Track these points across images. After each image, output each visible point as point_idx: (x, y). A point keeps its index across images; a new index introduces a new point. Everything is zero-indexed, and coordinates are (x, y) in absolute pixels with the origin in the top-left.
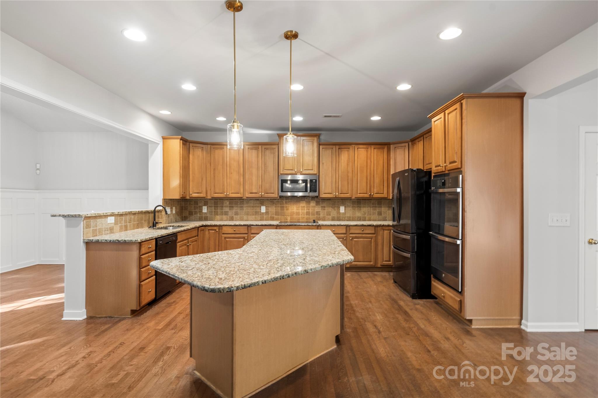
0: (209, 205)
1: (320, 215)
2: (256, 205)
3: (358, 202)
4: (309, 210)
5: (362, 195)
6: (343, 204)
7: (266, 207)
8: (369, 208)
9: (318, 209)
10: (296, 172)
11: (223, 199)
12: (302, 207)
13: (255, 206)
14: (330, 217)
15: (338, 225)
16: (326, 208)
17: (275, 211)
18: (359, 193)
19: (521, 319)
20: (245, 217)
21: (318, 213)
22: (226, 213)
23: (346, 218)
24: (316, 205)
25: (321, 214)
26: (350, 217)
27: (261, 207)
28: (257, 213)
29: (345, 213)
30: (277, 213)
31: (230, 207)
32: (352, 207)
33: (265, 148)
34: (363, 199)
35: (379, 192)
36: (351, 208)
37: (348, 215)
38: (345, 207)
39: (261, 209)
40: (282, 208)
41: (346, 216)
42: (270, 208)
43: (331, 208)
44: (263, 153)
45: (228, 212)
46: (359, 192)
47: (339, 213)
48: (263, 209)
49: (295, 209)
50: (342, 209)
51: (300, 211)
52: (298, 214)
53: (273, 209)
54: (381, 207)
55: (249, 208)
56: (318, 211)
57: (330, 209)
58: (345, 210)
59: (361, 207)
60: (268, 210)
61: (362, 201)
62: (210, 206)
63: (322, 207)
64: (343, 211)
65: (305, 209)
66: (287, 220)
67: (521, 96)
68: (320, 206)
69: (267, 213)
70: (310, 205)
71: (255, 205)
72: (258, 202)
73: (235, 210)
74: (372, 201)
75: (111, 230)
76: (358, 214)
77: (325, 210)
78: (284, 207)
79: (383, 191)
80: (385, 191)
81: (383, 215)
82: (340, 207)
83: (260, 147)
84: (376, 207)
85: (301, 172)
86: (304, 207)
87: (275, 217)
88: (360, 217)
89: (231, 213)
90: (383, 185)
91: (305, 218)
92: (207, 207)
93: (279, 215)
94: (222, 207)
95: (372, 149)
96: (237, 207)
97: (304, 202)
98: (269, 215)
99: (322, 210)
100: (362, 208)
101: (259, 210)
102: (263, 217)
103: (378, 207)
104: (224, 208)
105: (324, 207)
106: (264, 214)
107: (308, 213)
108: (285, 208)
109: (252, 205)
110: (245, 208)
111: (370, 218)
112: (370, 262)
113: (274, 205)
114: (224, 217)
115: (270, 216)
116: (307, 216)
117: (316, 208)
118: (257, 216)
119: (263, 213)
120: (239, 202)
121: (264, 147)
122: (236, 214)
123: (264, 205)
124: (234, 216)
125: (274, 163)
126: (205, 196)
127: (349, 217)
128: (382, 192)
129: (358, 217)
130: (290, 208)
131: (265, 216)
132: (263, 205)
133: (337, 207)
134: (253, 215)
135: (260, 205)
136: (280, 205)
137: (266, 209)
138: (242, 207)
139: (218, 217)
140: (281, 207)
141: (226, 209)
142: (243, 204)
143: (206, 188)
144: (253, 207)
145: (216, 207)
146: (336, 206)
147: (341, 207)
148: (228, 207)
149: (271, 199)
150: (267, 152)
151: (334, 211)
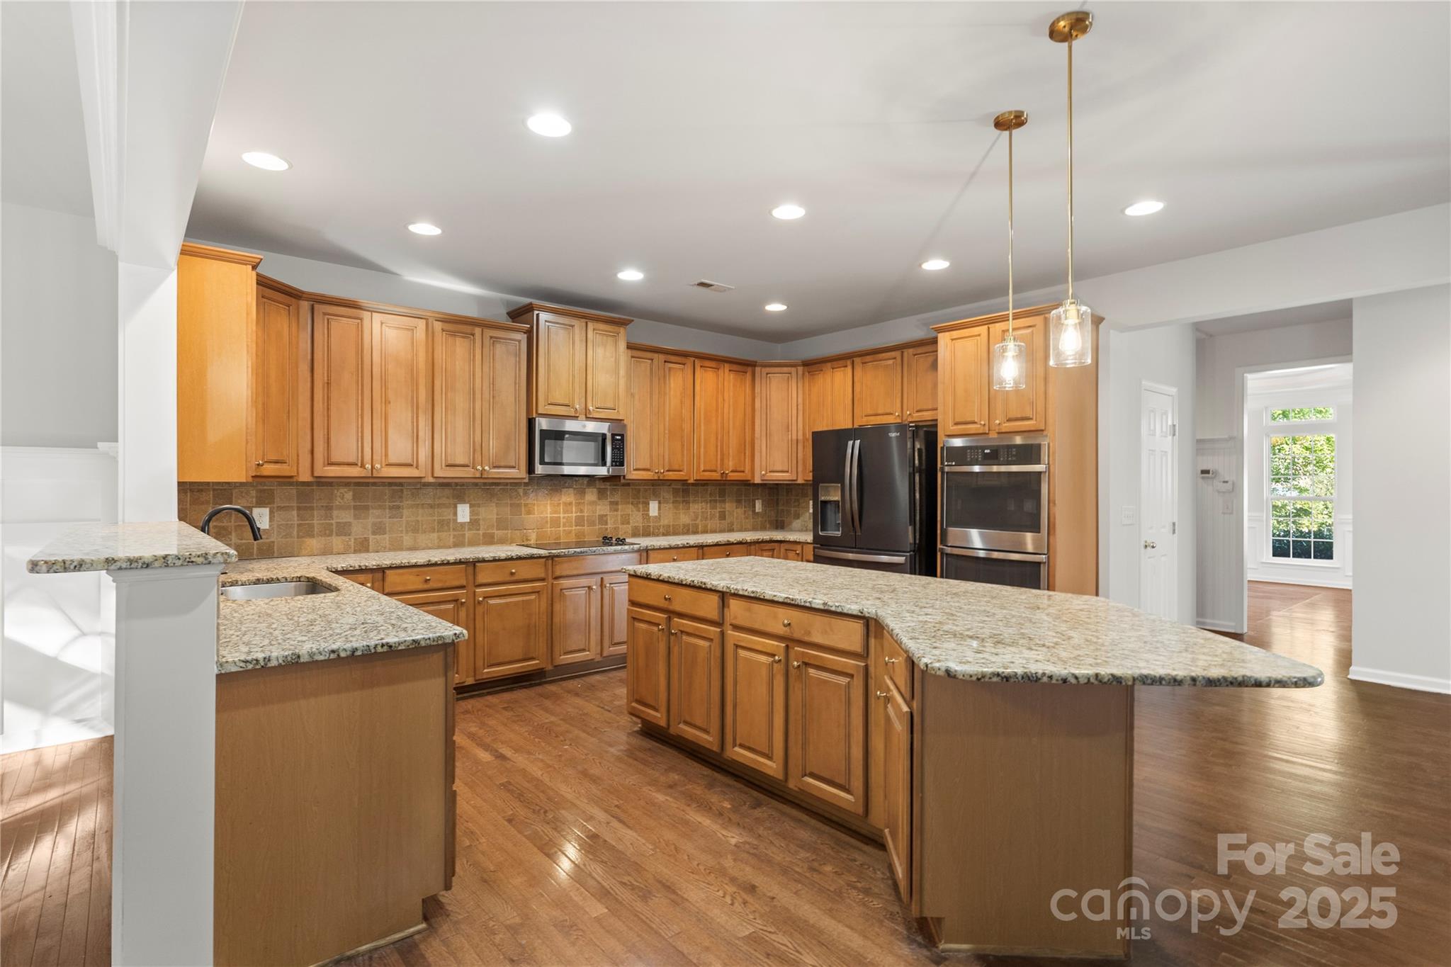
0: (278, 502)
1: (606, 523)
2: (441, 501)
4: (582, 511)
5: (707, 475)
6: (656, 496)
7: (470, 507)
8: (704, 504)
9: (603, 508)
10: (576, 411)
11: (330, 484)
12: (565, 504)
13: (439, 506)
16: (620, 507)
17: (495, 517)
18: (704, 471)
20: (408, 539)
21: (603, 519)
22: (343, 530)
23: (661, 530)
24: (599, 499)
25: (609, 521)
26: (669, 526)
27: (456, 507)
28: (443, 525)
29: (658, 518)
30: (502, 524)
31: (355, 508)
32: (673, 503)
33: (491, 337)
35: (738, 469)
36: (671, 505)
37: (664, 522)
38: (660, 503)
39: (455, 514)
41: (661, 524)
42: (482, 510)
43: (630, 506)
44: (486, 350)
45: (350, 524)
46: (702, 468)
47: (646, 516)
48: (464, 513)
49: (549, 511)
50: (653, 508)
51: (562, 515)
52: (555, 523)
53: (490, 513)
54: (724, 501)
55: (420, 511)
56: (602, 513)
57: (629, 509)
58: (659, 509)
59: (689, 503)
60: (478, 514)
62: (280, 508)
63: (611, 503)
64: (657, 514)
65: (574, 509)
66: (527, 540)
68: (607, 502)
69: (474, 523)
71: (437, 502)
72: (447, 491)
73: (374, 516)
74: (710, 488)
76: (685, 519)
77: (617, 510)
78: (519, 505)
79: (745, 467)
80: (747, 469)
81: (728, 520)
82: (649, 504)
83: (478, 331)
84: (715, 501)
85: (590, 412)
86: (570, 504)
87: (498, 533)
89: (359, 528)
90: (745, 454)
92: (271, 512)
93: (507, 529)
94: (329, 508)
95: (727, 371)
96: (380, 507)
97: (571, 491)
98: (479, 530)
100: (691, 505)
101: (451, 517)
102: (464, 535)
103: (720, 502)
104: (335, 513)
105: (617, 503)
106: (467, 527)
107: (579, 521)
108: (523, 508)
109: (430, 502)
110: (405, 512)
111: (706, 526)
113: (495, 500)
114: (337, 542)
115: (481, 532)
116: (578, 527)
117: (598, 507)
118: (444, 535)
119: (462, 524)
120: (387, 491)
121: (490, 333)
122: (379, 529)
123: (467, 499)
124: (371, 537)
127: (667, 525)
128: (742, 469)
130: (536, 508)
131: (468, 534)
132: (463, 502)
133: (643, 503)
134: (433, 530)
135: (452, 501)
136: (509, 502)
137: (472, 513)
138: (398, 507)
139: (314, 543)
140: (511, 505)
141: (345, 516)
142: (401, 497)
144: (431, 506)
145: (306, 508)
146: (641, 500)
147: (651, 502)
148: (348, 508)
149: (485, 484)
150: (500, 349)
151: (637, 513)
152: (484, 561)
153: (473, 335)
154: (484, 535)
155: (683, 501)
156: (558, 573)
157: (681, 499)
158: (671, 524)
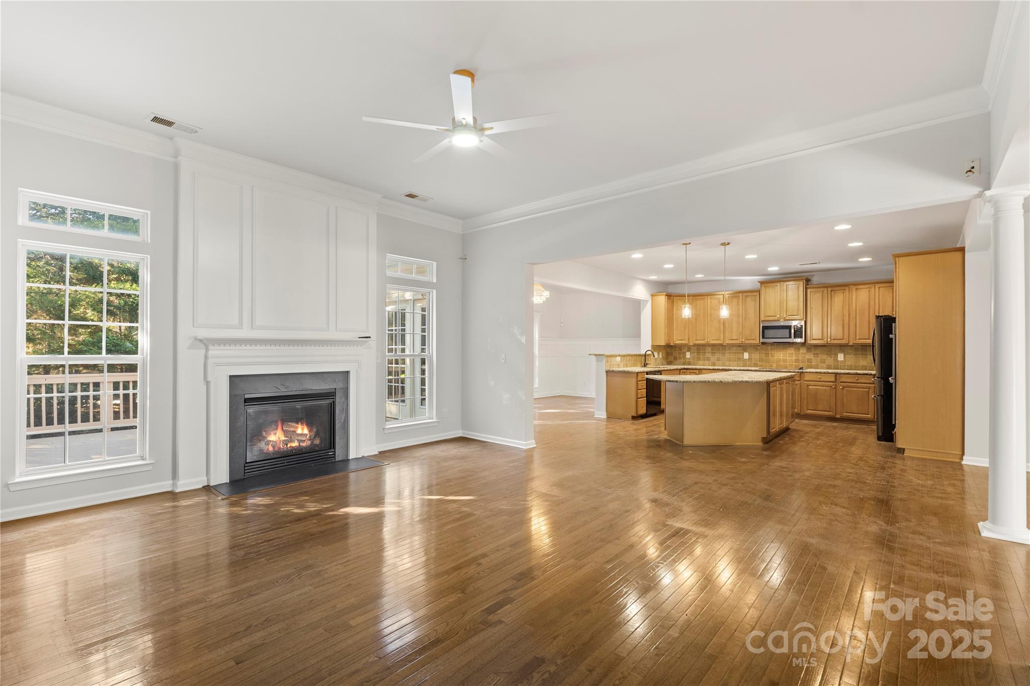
0: (692, 351)
1: (811, 362)
2: (738, 351)
3: (862, 349)
4: (798, 357)
6: (841, 351)
7: (749, 353)
9: (809, 356)
10: (778, 318)
11: (705, 346)
12: (789, 354)
13: (738, 353)
14: (825, 365)
15: (825, 373)
16: (819, 356)
17: (758, 357)
18: (859, 339)
19: (963, 454)
20: (727, 363)
21: (809, 361)
22: (708, 359)
23: (846, 367)
24: (808, 352)
25: (813, 362)
26: (852, 366)
27: (743, 354)
28: (739, 359)
29: (845, 361)
30: (761, 360)
31: (712, 353)
32: (854, 355)
33: (746, 296)
36: (853, 356)
37: (848, 363)
38: (845, 354)
39: (743, 356)
40: (767, 354)
41: (846, 364)
42: (753, 355)
43: (826, 355)
44: (744, 301)
45: (710, 357)
46: (858, 338)
47: (836, 360)
48: (746, 356)
49: (782, 356)
50: (841, 357)
51: (788, 358)
52: (785, 361)
53: (756, 356)
55: (731, 355)
56: (809, 358)
57: (824, 357)
58: (844, 357)
60: (751, 356)
61: (868, 347)
62: (693, 352)
63: (814, 354)
64: (842, 359)
68: (812, 353)
69: (750, 359)
70: (799, 351)
71: (737, 352)
72: (741, 348)
73: (717, 355)
75: (619, 366)
77: (818, 357)
78: (768, 353)
82: (837, 355)
83: (741, 295)
85: (785, 318)
86: (793, 354)
87: (759, 363)
88: (866, 366)
89: (713, 358)
91: (794, 366)
92: (690, 353)
93: (763, 362)
94: (705, 353)
96: (719, 353)
97: (793, 348)
99: (814, 357)
100: (868, 356)
101: (742, 356)
102: (746, 363)
104: (706, 354)
106: (747, 361)
107: (797, 361)
108: (770, 355)
109: (734, 351)
110: (726, 355)
112: (868, 414)
113: (758, 351)
114: (707, 362)
115: (753, 362)
117: (807, 355)
118: (739, 362)
119: (746, 359)
121: (745, 294)
122: (718, 360)
123: (747, 350)
124: (716, 362)
125: (755, 310)
126: (687, 343)
127: (850, 365)
129: (863, 366)
130: (775, 354)
131: (748, 363)
132: (745, 351)
133: (834, 354)
134: (735, 361)
135: (742, 352)
136: (764, 352)
137: (749, 355)
138: (724, 353)
139: (701, 362)
141: (709, 355)
142: (725, 350)
143: (688, 335)
144: (735, 353)
145: (699, 353)
146: (833, 353)
147: (839, 354)
148: (710, 353)
149: (754, 346)
150: (749, 299)
151: (830, 359)
153: (739, 296)
154: (754, 363)
155: (862, 354)
157: (861, 353)
158: (853, 364)
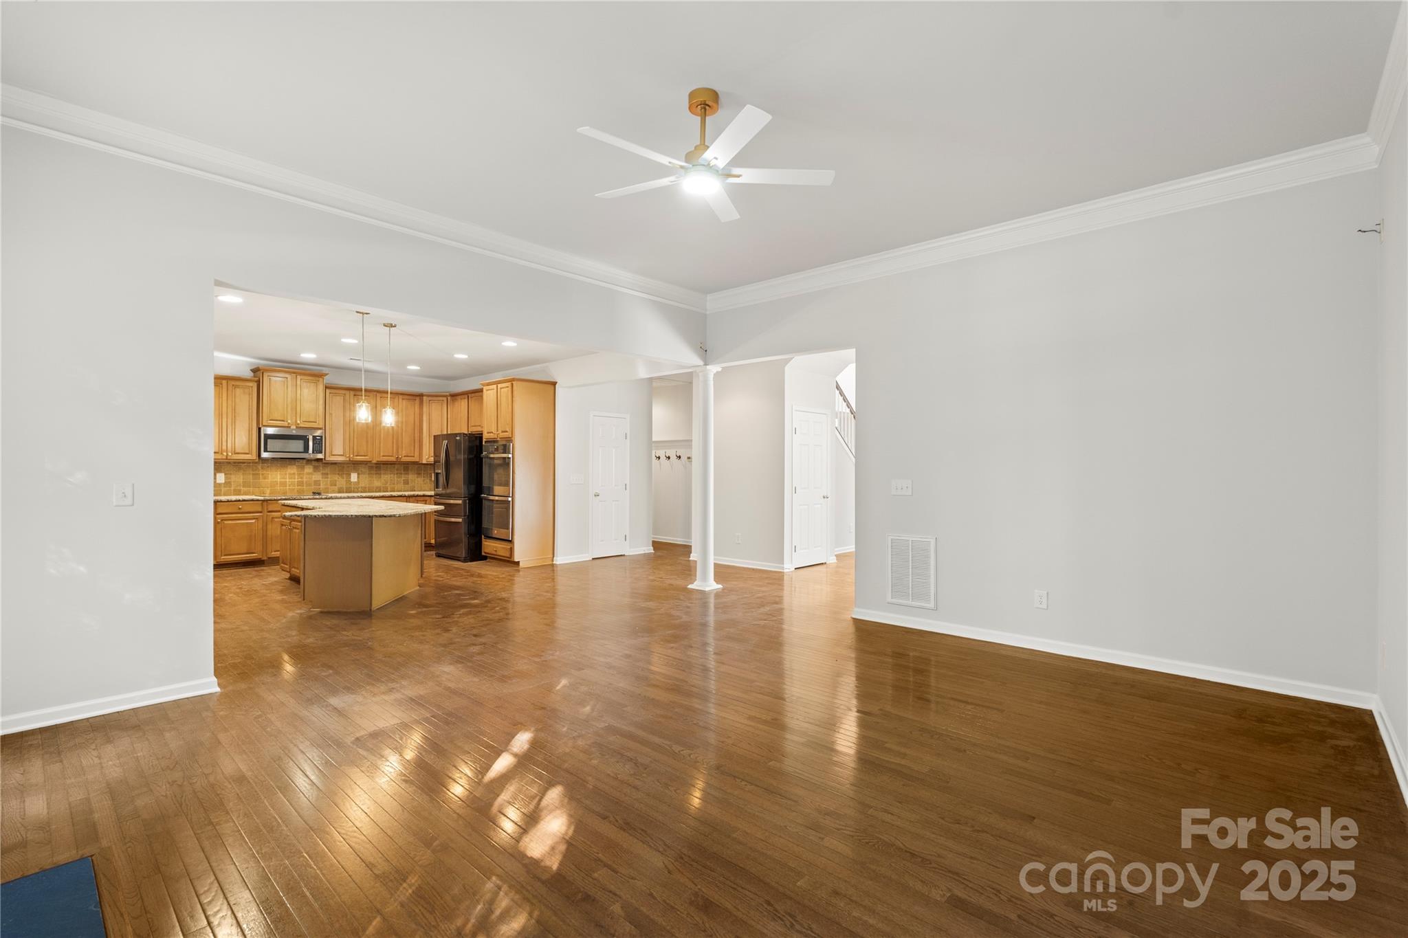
1: (320, 485)
3: (376, 468)
4: (302, 478)
5: (385, 459)
6: (355, 470)
8: (392, 475)
9: (317, 476)
10: (289, 423)
12: (290, 474)
14: (336, 488)
16: (329, 476)
17: (242, 480)
18: (383, 456)
19: (554, 557)
21: (317, 483)
24: (315, 471)
27: (215, 475)
29: (358, 482)
30: (245, 484)
32: (368, 474)
33: (234, 385)
34: (383, 464)
35: (409, 455)
36: (367, 476)
37: (362, 484)
38: (358, 474)
39: (215, 478)
40: (256, 476)
41: (360, 486)
42: (233, 476)
43: (338, 476)
44: (230, 392)
46: (382, 454)
47: (349, 481)
48: (221, 478)
49: (279, 477)
50: (354, 477)
51: (288, 480)
52: (283, 484)
53: (238, 478)
54: (408, 474)
56: (317, 479)
57: (336, 477)
58: (358, 477)
59: (381, 474)
60: (230, 479)
61: (382, 465)
63: (323, 474)
64: (356, 480)
65: (296, 477)
66: (263, 493)
67: (554, 384)
68: (319, 473)
69: (227, 483)
70: (304, 471)
74: (396, 466)
76: (377, 483)
77: (328, 478)
78: (258, 474)
79: (414, 453)
80: (417, 454)
81: (410, 485)
82: (350, 474)
83: (224, 382)
84: (401, 474)
85: (298, 424)
86: (294, 474)
87: (244, 489)
88: (380, 487)
90: (414, 446)
91: (296, 490)
93: (250, 487)
95: (400, 400)
97: (295, 467)
99: (322, 478)
100: (382, 476)
102: (221, 490)
103: (404, 474)
105: (327, 474)
106: (223, 485)
107: (300, 483)
108: (261, 476)
111: (394, 488)
113: (242, 471)
115: (232, 488)
116: (299, 487)
117: (313, 476)
119: (220, 484)
121: (232, 383)
123: (223, 471)
125: (249, 409)
127: (364, 487)
128: (412, 455)
129: (377, 488)
130: (270, 476)
131: (223, 489)
132: (220, 472)
133: (346, 474)
136: (251, 472)
137: (226, 478)
140: (253, 474)
146: (345, 472)
147: (352, 474)
149: (235, 463)
150: (238, 391)
151: (342, 479)
152: (221, 501)
153: (222, 384)
154: (234, 490)
155: (376, 474)
156: (270, 509)
157: (375, 472)
158: (367, 486)
